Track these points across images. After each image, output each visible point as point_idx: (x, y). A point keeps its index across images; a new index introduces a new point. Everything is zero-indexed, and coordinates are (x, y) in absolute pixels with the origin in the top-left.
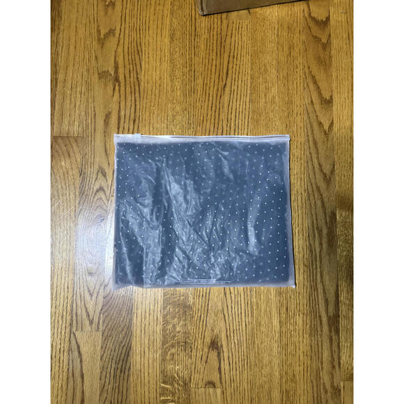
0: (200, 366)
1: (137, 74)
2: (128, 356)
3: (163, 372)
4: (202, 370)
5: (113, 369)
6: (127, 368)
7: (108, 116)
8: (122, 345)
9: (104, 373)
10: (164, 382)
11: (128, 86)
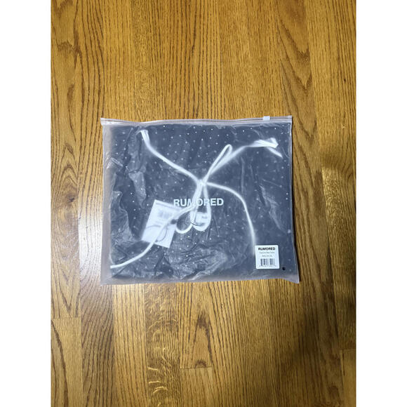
0: (188, 346)
1: (99, 43)
2: (111, 340)
3: (148, 354)
4: (191, 350)
5: (95, 356)
6: (111, 353)
7: (71, 89)
8: (104, 330)
9: (87, 361)
10: (151, 365)
11: (90, 56)
